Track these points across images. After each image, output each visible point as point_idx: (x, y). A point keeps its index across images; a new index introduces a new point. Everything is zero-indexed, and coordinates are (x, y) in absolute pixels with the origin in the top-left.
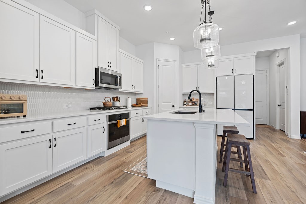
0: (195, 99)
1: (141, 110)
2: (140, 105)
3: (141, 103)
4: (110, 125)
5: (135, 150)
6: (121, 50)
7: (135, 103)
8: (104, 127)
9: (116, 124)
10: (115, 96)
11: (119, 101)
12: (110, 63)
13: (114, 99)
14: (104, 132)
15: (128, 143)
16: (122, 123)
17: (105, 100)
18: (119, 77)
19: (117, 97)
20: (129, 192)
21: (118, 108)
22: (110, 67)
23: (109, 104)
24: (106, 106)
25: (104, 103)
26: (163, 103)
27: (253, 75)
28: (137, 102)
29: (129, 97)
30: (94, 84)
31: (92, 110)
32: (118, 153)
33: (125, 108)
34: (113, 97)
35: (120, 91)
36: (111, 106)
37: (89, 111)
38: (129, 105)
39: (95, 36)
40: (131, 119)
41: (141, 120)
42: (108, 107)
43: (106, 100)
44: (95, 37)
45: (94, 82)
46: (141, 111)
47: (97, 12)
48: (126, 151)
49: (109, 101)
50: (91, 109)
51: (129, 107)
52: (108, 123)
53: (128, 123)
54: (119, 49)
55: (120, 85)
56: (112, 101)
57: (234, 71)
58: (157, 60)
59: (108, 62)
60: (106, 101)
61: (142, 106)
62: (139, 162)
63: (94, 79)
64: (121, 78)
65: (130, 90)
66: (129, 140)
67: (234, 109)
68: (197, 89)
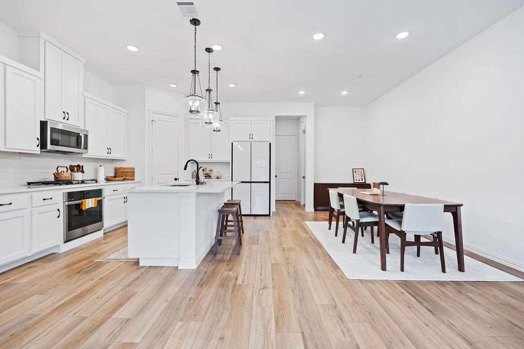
0: (208, 170)
1: (123, 185)
2: (122, 178)
3: (122, 175)
4: (69, 206)
5: (111, 241)
6: (86, 94)
7: (112, 174)
8: (58, 210)
9: (79, 206)
10: (76, 164)
11: (83, 172)
12: (67, 113)
13: (72, 168)
14: (58, 217)
15: (100, 234)
16: (90, 203)
17: (58, 171)
18: (84, 135)
19: (79, 166)
20: (103, 275)
21: (83, 182)
22: (68, 119)
23: (65, 177)
24: (60, 179)
25: (57, 176)
26: (159, 174)
27: (270, 144)
28: (115, 173)
29: (100, 166)
30: (38, 146)
31: (31, 186)
32: (83, 247)
33: (95, 182)
34: (71, 166)
35: (84, 156)
36: (68, 179)
37: (27, 187)
38: (101, 178)
39: (39, 71)
40: (104, 198)
41: (123, 200)
42: (64, 181)
43: (60, 170)
44: (40, 74)
45: (38, 142)
46: (121, 186)
47: (42, 34)
48: (97, 243)
49: (65, 171)
50: (29, 184)
51: (102, 181)
52: (67, 203)
53: (100, 203)
54: (83, 92)
55: (86, 148)
56: (69, 171)
57: (251, 136)
58: (151, 112)
59: (64, 112)
60: (60, 172)
61: (124, 180)
62: (117, 251)
63: (38, 139)
64: (86, 137)
65: (103, 154)
66: (101, 229)
67: (251, 182)
68: (210, 156)
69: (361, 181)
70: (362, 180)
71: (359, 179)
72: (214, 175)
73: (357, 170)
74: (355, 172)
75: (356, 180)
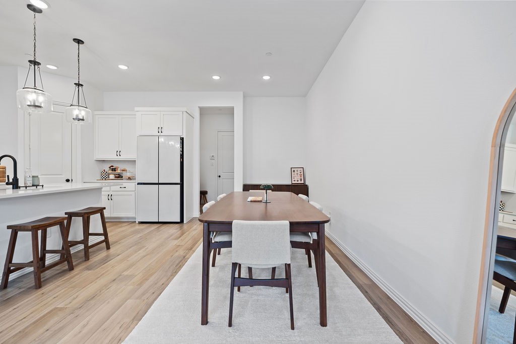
0: (119, 169)
57: (160, 129)
67: (159, 184)
68: (119, 153)
69: (299, 182)
70: (301, 181)
71: (297, 180)
72: (126, 175)
73: (295, 169)
74: (294, 171)
75: (294, 181)
